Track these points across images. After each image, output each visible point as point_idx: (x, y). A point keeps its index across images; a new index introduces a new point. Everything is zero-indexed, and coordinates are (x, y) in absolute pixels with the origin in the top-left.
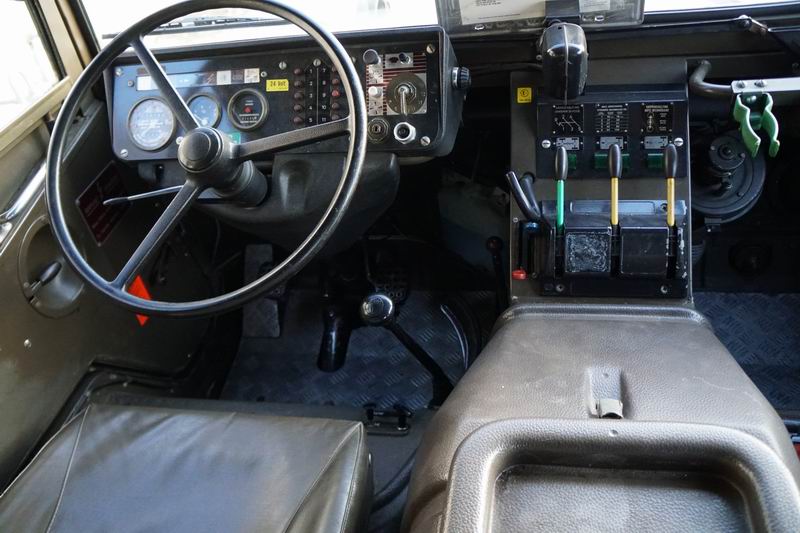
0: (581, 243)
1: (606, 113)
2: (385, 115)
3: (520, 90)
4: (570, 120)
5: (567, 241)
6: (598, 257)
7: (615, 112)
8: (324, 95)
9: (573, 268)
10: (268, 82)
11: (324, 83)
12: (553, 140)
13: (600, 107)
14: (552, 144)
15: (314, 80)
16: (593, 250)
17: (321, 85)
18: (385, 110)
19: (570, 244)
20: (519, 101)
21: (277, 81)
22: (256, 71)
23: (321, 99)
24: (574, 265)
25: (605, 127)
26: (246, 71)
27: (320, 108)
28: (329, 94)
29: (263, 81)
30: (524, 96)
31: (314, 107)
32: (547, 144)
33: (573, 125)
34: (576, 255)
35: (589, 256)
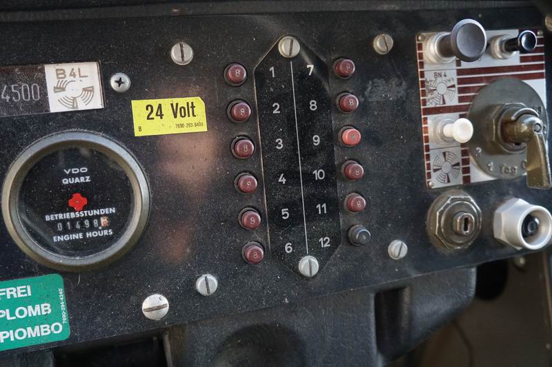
2: (468, 186)
8: (317, 140)
10: (139, 107)
11: (313, 105)
15: (284, 98)
17: (306, 114)
18: (467, 170)
21: (166, 103)
22: (89, 72)
23: (309, 153)
26: (50, 71)
27: (309, 177)
28: (331, 138)
29: (118, 105)
31: (292, 175)
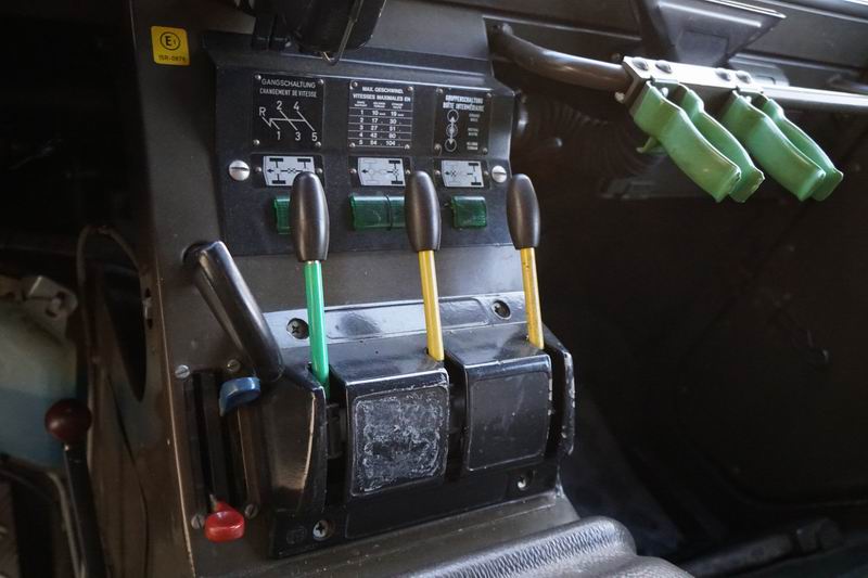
0: (387, 417)
1: (370, 103)
3: (157, 32)
4: (292, 114)
5: (356, 418)
6: (424, 444)
7: (389, 104)
9: (367, 483)
12: (255, 162)
13: (358, 90)
14: (253, 172)
16: (413, 430)
19: (362, 424)
20: (157, 60)
24: (371, 474)
25: (367, 135)
30: (169, 48)
32: (242, 170)
33: (301, 126)
34: (377, 449)
35: (404, 446)
